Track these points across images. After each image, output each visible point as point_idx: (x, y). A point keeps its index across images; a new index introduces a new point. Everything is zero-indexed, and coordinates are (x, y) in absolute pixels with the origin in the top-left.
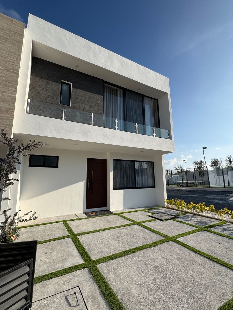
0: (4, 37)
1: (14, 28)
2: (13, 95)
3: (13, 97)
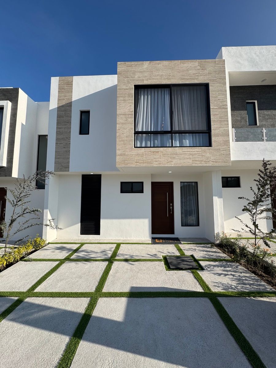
0: (213, 80)
3: (227, 129)
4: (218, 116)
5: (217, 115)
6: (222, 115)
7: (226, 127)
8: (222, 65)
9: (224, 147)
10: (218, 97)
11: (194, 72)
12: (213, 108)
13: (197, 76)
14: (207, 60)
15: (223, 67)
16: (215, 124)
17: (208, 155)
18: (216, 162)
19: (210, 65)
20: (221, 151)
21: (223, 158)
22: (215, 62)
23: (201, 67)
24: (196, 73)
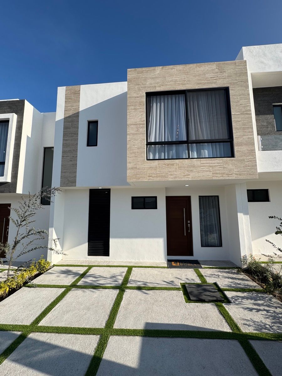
4: (241, 122)
5: (239, 122)
6: (245, 122)
7: (251, 135)
8: (244, 67)
9: (249, 157)
10: (240, 101)
11: (212, 75)
12: (234, 115)
13: (215, 80)
14: (225, 62)
15: (244, 68)
16: (237, 132)
17: (231, 167)
18: (240, 175)
19: (229, 67)
20: (246, 162)
21: (248, 170)
22: (236, 63)
23: (219, 70)
24: (215, 76)
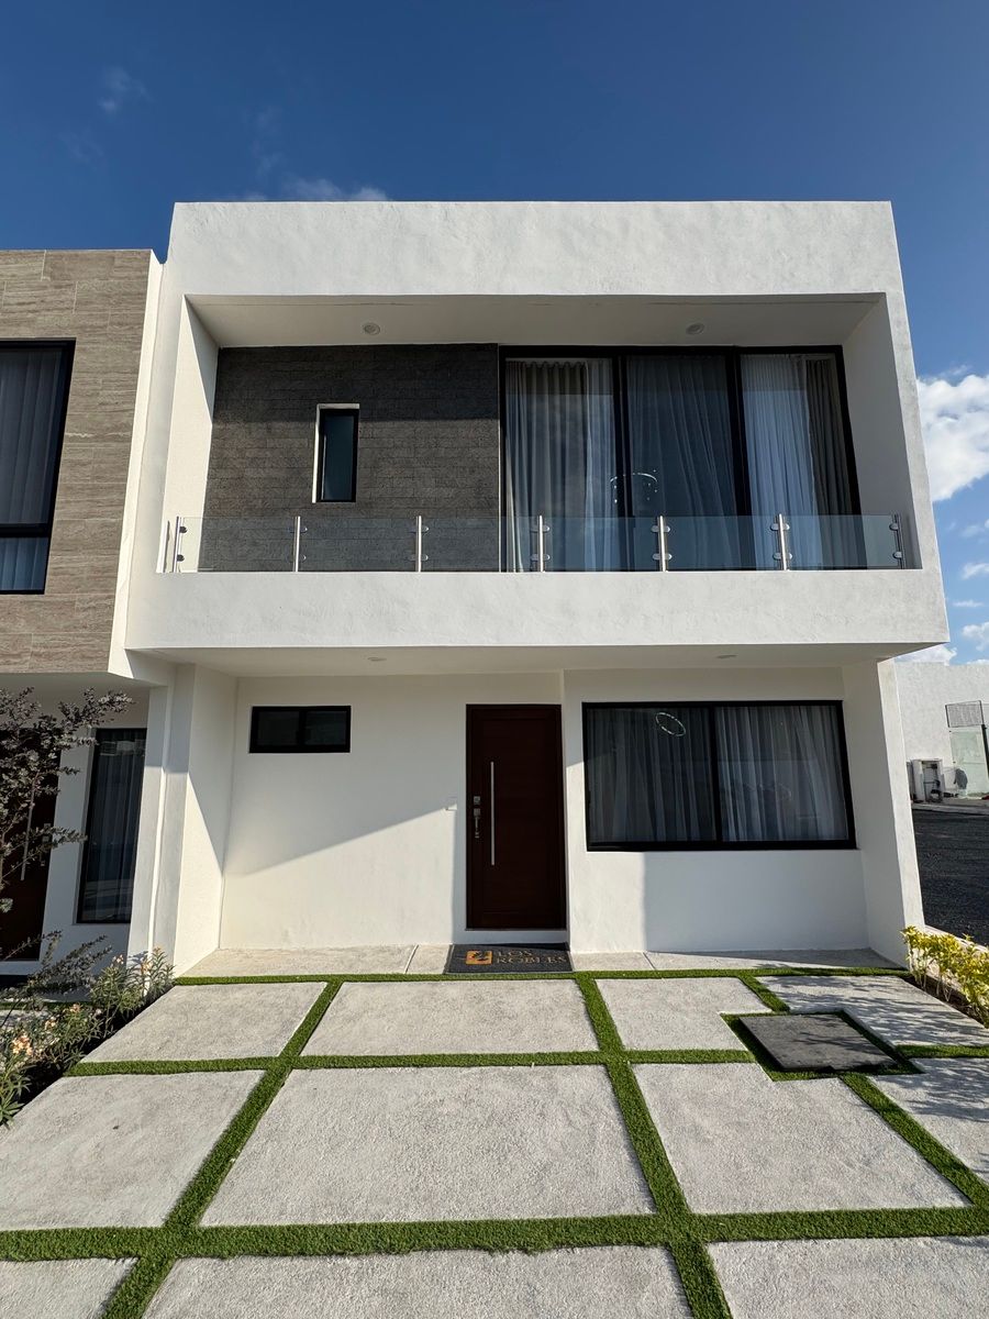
0: (91, 326)
1: (117, 281)
2: (113, 520)
3: (114, 524)
4: (88, 467)
5: (84, 465)
6: (103, 465)
7: (113, 514)
8: (138, 275)
9: (93, 595)
10: (101, 392)
11: (25, 294)
12: (73, 439)
13: (34, 311)
14: (80, 252)
16: (67, 502)
17: (22, 627)
18: (49, 657)
20: (78, 610)
21: (80, 640)
23: (53, 277)
24: (30, 300)
